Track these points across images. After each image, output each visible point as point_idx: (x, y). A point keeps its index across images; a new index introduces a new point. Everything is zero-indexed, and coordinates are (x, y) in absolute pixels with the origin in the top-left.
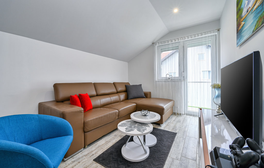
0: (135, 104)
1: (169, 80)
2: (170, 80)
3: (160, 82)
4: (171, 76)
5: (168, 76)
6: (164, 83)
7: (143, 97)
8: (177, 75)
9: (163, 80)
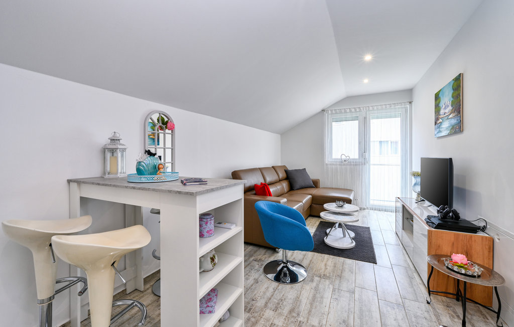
0: (310, 196)
1: (344, 162)
2: (346, 162)
3: (333, 166)
4: (348, 158)
5: (344, 157)
6: (338, 166)
7: (312, 187)
8: (357, 157)
9: (337, 163)
